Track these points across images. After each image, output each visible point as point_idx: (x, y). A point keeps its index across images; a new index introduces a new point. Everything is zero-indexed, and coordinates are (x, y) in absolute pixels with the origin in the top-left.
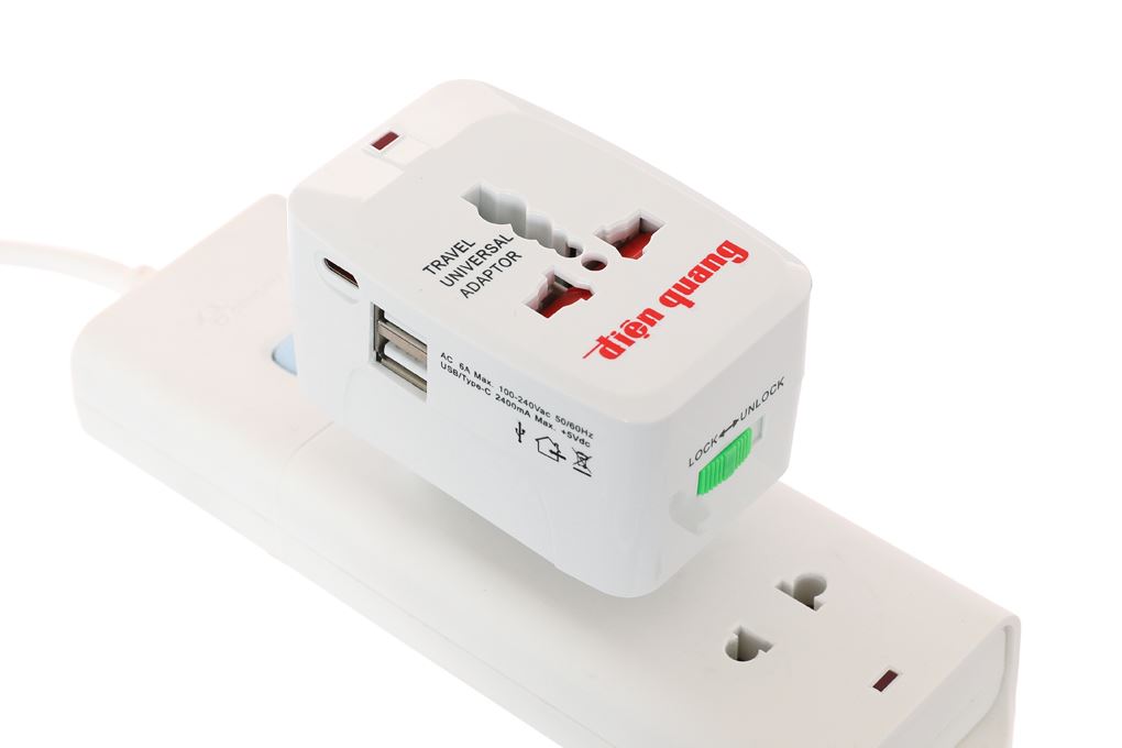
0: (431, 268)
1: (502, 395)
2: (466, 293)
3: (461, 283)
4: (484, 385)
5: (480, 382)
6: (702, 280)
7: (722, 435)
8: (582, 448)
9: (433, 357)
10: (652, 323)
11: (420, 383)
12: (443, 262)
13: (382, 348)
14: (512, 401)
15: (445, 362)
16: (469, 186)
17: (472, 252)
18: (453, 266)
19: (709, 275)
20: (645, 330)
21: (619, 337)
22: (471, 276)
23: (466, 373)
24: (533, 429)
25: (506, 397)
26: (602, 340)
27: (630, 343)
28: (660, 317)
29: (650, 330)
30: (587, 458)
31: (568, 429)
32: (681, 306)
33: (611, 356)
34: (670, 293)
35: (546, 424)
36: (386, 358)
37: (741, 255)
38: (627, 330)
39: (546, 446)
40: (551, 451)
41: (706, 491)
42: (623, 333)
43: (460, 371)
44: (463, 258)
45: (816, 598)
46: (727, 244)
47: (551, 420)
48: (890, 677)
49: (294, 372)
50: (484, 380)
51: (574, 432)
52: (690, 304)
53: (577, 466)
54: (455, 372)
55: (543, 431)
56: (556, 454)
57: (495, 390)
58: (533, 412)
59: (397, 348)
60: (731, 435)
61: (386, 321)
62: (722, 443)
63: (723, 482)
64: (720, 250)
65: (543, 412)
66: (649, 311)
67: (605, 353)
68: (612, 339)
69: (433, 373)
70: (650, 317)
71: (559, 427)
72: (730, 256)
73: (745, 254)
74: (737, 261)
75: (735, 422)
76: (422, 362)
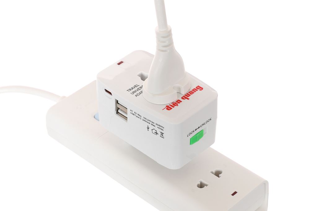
0: (129, 90)
1: (144, 119)
2: (136, 96)
3: (135, 94)
4: (140, 117)
5: (139, 116)
6: (192, 94)
7: (196, 130)
8: (162, 131)
9: (129, 111)
10: (179, 103)
11: (126, 118)
12: (131, 89)
13: (118, 111)
14: (146, 120)
15: (131, 112)
16: (139, 73)
17: (139, 87)
18: (134, 90)
19: (193, 93)
20: (177, 104)
21: (171, 106)
22: (138, 92)
23: (136, 114)
24: (151, 127)
25: (145, 120)
26: (167, 106)
27: (173, 107)
28: (181, 102)
29: (178, 104)
30: (163, 134)
31: (158, 126)
32: (186, 99)
33: (169, 110)
34: (184, 96)
35: (154, 126)
36: (119, 113)
37: (201, 89)
38: (173, 104)
39: (154, 131)
40: (155, 132)
41: (192, 144)
42: (172, 105)
43: (134, 114)
44: (136, 88)
45: (220, 175)
46: (198, 86)
47: (155, 125)
48: (235, 193)
49: (99, 121)
50: (140, 116)
51: (160, 127)
52: (188, 99)
53: (161, 136)
54: (133, 114)
55: (153, 127)
56: (156, 133)
57: (142, 118)
58: (151, 123)
59: (121, 110)
60: (198, 130)
61: (119, 104)
62: (196, 132)
63: (196, 142)
64: (196, 88)
65: (153, 123)
66: (179, 100)
67: (167, 109)
68: (169, 106)
69: (129, 115)
70: (179, 101)
71: (156, 126)
72: (199, 89)
73: (202, 89)
74: (201, 90)
75: (199, 127)
76: (126, 113)
